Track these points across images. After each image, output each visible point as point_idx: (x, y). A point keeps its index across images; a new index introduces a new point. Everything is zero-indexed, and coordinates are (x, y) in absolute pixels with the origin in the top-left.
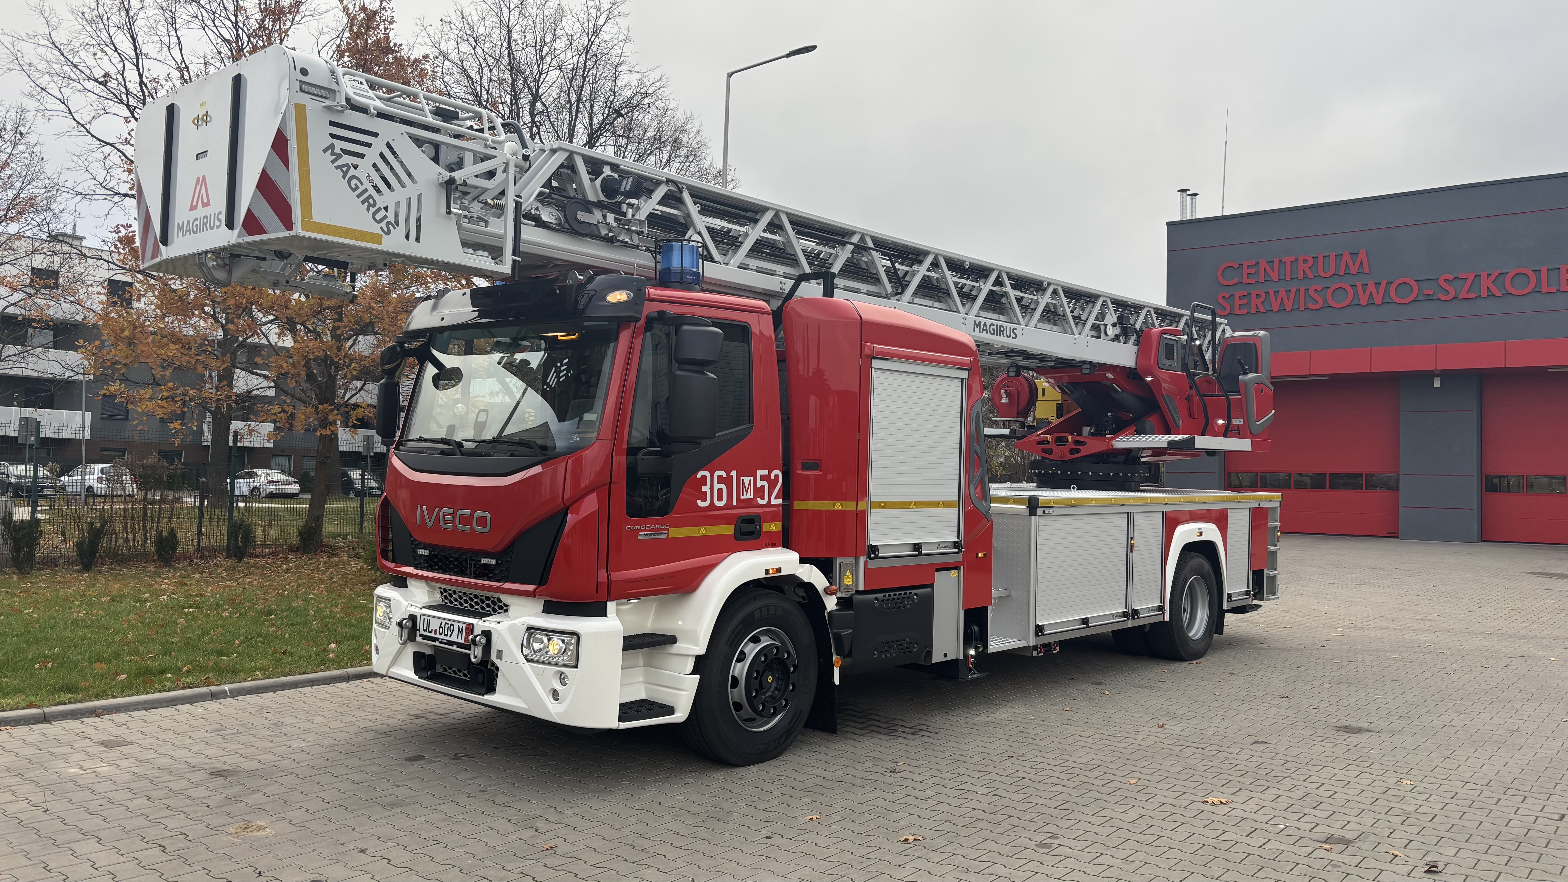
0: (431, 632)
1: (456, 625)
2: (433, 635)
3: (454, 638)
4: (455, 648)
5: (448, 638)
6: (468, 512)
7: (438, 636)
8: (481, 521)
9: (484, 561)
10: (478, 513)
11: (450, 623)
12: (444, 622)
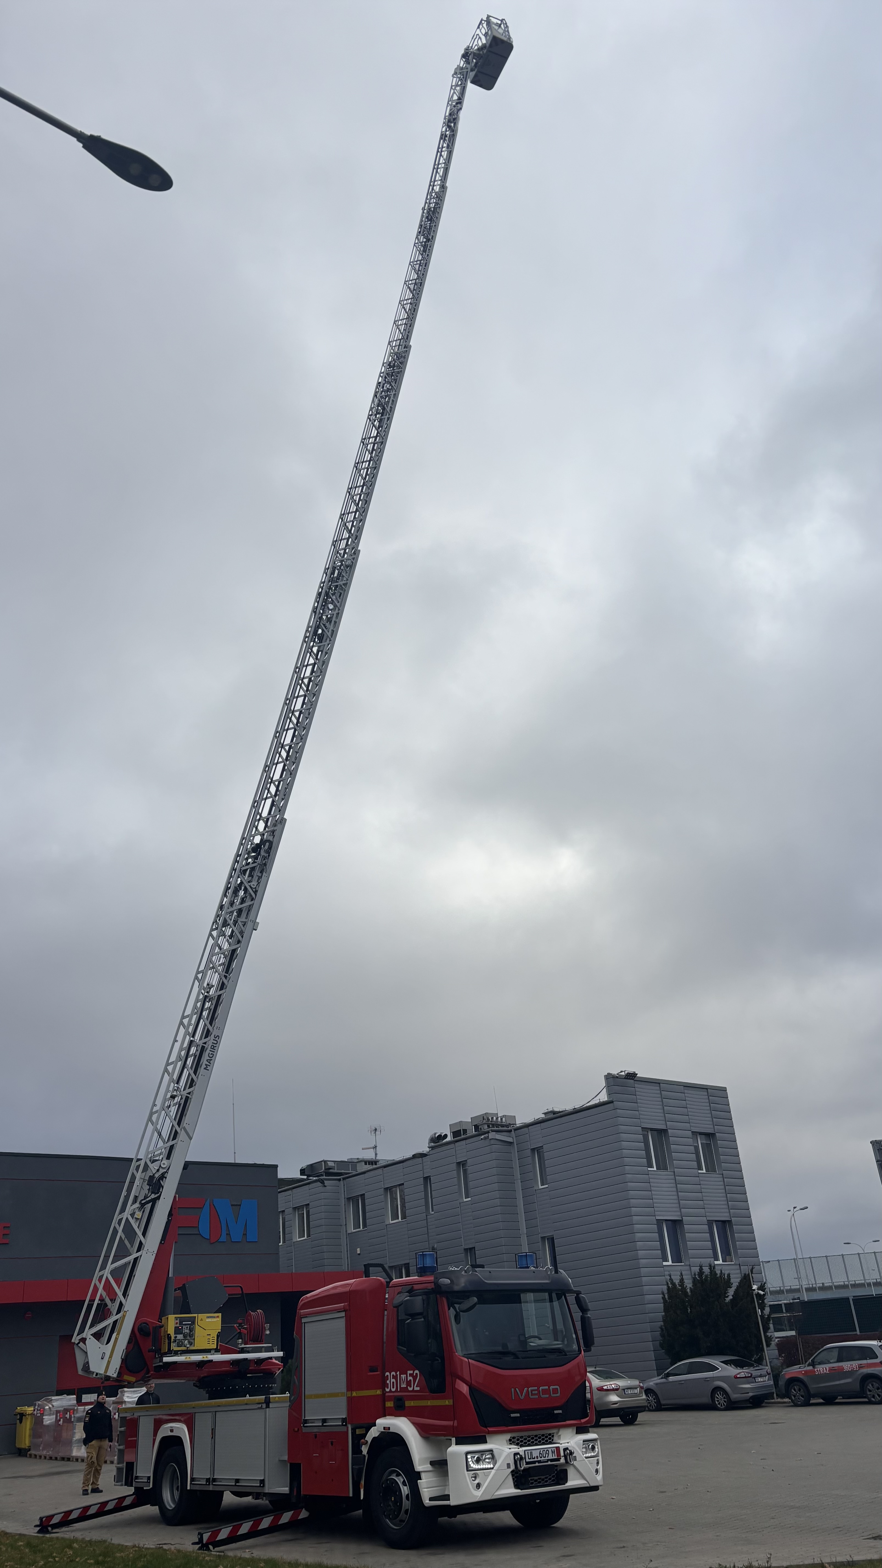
0: (534, 1458)
1: (550, 1450)
2: (536, 1460)
3: (550, 1457)
4: (549, 1463)
5: (546, 1458)
6: (547, 1387)
7: (539, 1459)
8: (555, 1391)
9: (556, 1412)
10: (551, 1387)
11: (546, 1450)
12: (542, 1450)
